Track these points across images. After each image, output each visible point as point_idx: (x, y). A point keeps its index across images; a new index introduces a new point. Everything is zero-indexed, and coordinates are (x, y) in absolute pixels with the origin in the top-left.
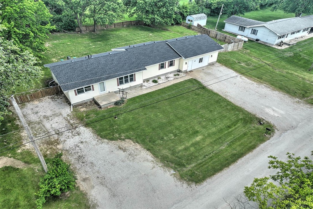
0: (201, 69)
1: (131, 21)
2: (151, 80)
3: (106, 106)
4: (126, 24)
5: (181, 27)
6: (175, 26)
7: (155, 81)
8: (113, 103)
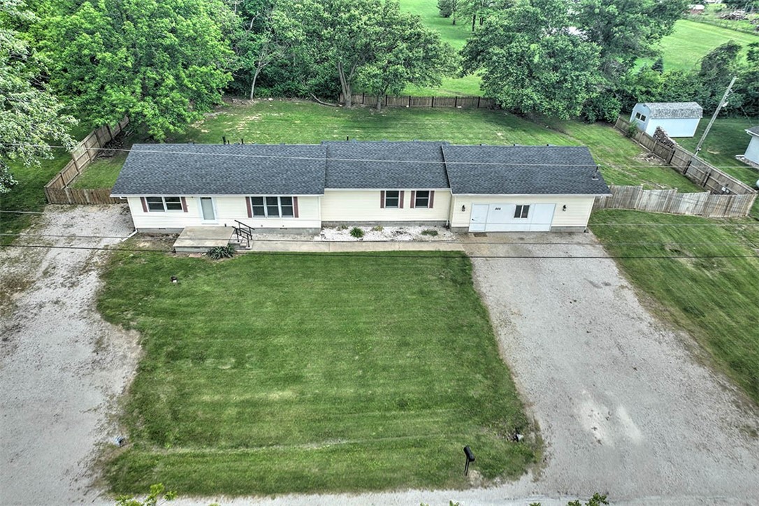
0: (515, 236)
1: (479, 97)
2: (351, 228)
3: (186, 250)
4: (463, 103)
5: (611, 129)
6: (593, 125)
7: (357, 233)
8: (207, 250)
